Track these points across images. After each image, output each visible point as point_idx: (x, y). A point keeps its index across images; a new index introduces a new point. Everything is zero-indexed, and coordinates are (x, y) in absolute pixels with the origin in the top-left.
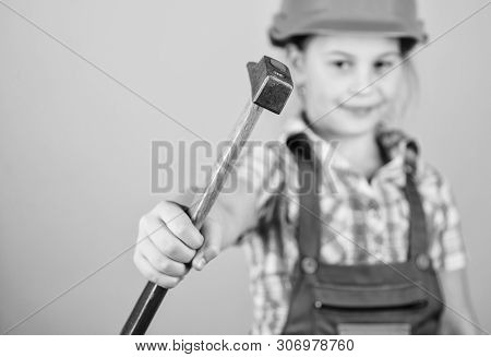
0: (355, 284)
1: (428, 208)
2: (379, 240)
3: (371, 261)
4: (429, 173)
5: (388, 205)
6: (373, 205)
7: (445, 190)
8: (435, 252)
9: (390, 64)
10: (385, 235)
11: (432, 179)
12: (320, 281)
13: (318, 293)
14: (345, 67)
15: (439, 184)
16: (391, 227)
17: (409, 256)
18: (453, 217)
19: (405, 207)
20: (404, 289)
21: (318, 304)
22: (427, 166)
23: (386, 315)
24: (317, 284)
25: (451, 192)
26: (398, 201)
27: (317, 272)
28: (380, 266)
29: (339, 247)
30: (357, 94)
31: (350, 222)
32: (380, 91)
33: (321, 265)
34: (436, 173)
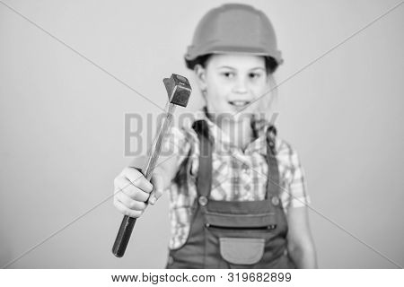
0: (231, 213)
1: (281, 169)
2: (248, 188)
3: (241, 199)
4: (284, 146)
5: (255, 166)
6: (245, 166)
7: (295, 156)
8: (284, 196)
9: (259, 75)
10: (252, 186)
11: (287, 150)
12: (209, 211)
13: (208, 218)
14: (231, 76)
15: (291, 153)
16: (256, 180)
17: (266, 197)
18: (298, 174)
19: (265, 168)
20: (262, 217)
21: (208, 225)
22: (283, 142)
23: (249, 232)
24: (207, 212)
25: (299, 157)
26: (261, 164)
27: (207, 205)
28: (247, 202)
29: (221, 191)
30: (238, 93)
31: (230, 176)
32: (252, 92)
33: (210, 201)
34: (289, 147)
